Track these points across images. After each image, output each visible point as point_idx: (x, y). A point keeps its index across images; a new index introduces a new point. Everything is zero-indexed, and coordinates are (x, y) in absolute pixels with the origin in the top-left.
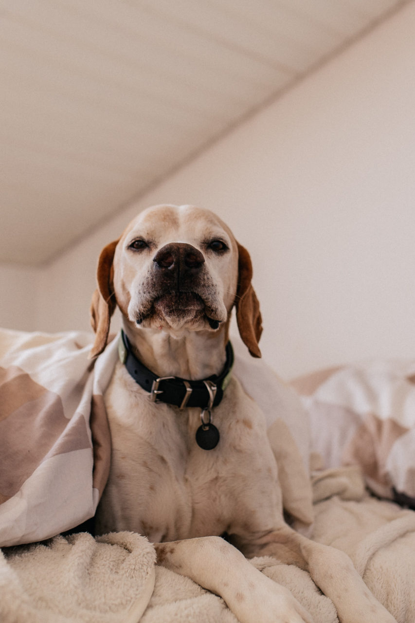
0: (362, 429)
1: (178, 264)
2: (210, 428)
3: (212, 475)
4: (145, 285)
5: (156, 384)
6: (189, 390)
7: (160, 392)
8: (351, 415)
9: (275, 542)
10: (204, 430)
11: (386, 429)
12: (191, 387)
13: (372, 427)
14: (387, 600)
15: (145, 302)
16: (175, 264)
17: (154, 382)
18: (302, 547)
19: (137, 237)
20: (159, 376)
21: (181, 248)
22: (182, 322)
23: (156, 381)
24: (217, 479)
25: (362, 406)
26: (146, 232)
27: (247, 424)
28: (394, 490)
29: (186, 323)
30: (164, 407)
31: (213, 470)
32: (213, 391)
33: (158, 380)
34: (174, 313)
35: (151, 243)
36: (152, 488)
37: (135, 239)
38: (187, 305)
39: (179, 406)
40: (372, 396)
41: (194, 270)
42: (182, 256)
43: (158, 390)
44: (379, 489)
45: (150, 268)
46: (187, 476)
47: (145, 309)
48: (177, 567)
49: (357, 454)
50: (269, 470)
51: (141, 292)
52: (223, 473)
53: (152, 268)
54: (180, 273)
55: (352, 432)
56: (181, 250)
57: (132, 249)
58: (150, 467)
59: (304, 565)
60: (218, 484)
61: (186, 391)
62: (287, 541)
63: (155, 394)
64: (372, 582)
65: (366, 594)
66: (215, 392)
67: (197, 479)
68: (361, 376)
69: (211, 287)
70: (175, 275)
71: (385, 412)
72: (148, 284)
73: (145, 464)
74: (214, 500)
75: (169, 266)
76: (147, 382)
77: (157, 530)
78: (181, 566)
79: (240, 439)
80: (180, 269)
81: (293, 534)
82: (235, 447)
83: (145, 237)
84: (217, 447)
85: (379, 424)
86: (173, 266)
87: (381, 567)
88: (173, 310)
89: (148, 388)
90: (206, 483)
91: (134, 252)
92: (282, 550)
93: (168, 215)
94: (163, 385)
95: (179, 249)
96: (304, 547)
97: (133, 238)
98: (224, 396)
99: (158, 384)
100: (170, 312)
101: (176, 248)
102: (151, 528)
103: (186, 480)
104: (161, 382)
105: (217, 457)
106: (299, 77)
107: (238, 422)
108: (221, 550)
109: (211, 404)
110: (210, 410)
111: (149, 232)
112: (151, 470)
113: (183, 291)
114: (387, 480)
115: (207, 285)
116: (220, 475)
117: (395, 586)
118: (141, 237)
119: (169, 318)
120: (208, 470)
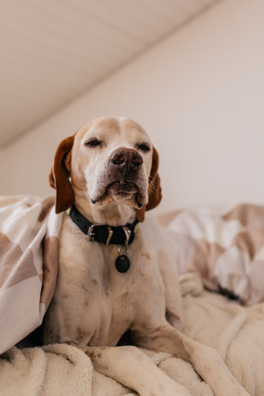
0: (198, 249)
1: (127, 163)
2: (125, 258)
3: (124, 291)
4: (102, 177)
5: (91, 229)
6: (111, 232)
7: (94, 234)
8: (191, 240)
9: (163, 336)
10: (121, 259)
11: (213, 249)
12: (113, 230)
13: (204, 248)
14: (243, 381)
15: (102, 189)
16: (125, 163)
17: (90, 228)
18: (184, 343)
19: (93, 138)
20: (93, 223)
21: (130, 153)
22: (124, 199)
23: (91, 226)
24: (127, 294)
25: (197, 235)
26: (100, 135)
27: (148, 257)
28: (219, 287)
29: (125, 200)
30: (96, 244)
31: (124, 287)
32: (129, 233)
33: (92, 226)
34: (120, 194)
35: (102, 142)
36: (86, 304)
37: (91, 139)
38: (129, 191)
39: (105, 244)
40: (202, 228)
41: (136, 168)
42: (131, 158)
43: (92, 233)
44: (210, 285)
45: (106, 164)
46: (108, 292)
47: (102, 194)
48: (104, 368)
49: (196, 263)
50: (160, 288)
51: (99, 182)
52: (131, 291)
53: (108, 165)
54: (128, 168)
55: (192, 250)
56: (130, 154)
57: (89, 145)
58: (86, 288)
59: (187, 358)
60: (128, 297)
61: (108, 233)
62: (170, 336)
63: (91, 235)
64: (232, 368)
65: (232, 381)
66: (130, 234)
67: (114, 293)
68: (195, 216)
69: (145, 180)
70: (125, 170)
71: (211, 238)
72: (104, 176)
73: (83, 287)
74: (126, 308)
75: (122, 164)
76: (85, 227)
77: (88, 334)
78: (107, 368)
79: (144, 266)
80: (129, 166)
81: (175, 331)
82: (140, 272)
83: (98, 138)
84: (128, 271)
85: (208, 246)
86: (124, 164)
87: (236, 356)
88: (119, 193)
89: (86, 232)
90: (120, 296)
91: (90, 147)
92: (168, 343)
93: (113, 125)
94: (96, 229)
95: (129, 152)
96: (186, 344)
97: (89, 138)
98: (135, 237)
99: (92, 229)
100: (118, 193)
101: (127, 152)
102: (84, 333)
103: (107, 294)
104: (94, 227)
105: (128, 278)
106: (149, 46)
107: (142, 255)
108: (138, 359)
109: (127, 242)
110: (127, 246)
111: (102, 135)
112: (86, 290)
113: (129, 181)
114: (215, 280)
115: (143, 179)
116: (129, 291)
117: (247, 370)
118: (95, 138)
119: (116, 197)
120: (121, 287)
